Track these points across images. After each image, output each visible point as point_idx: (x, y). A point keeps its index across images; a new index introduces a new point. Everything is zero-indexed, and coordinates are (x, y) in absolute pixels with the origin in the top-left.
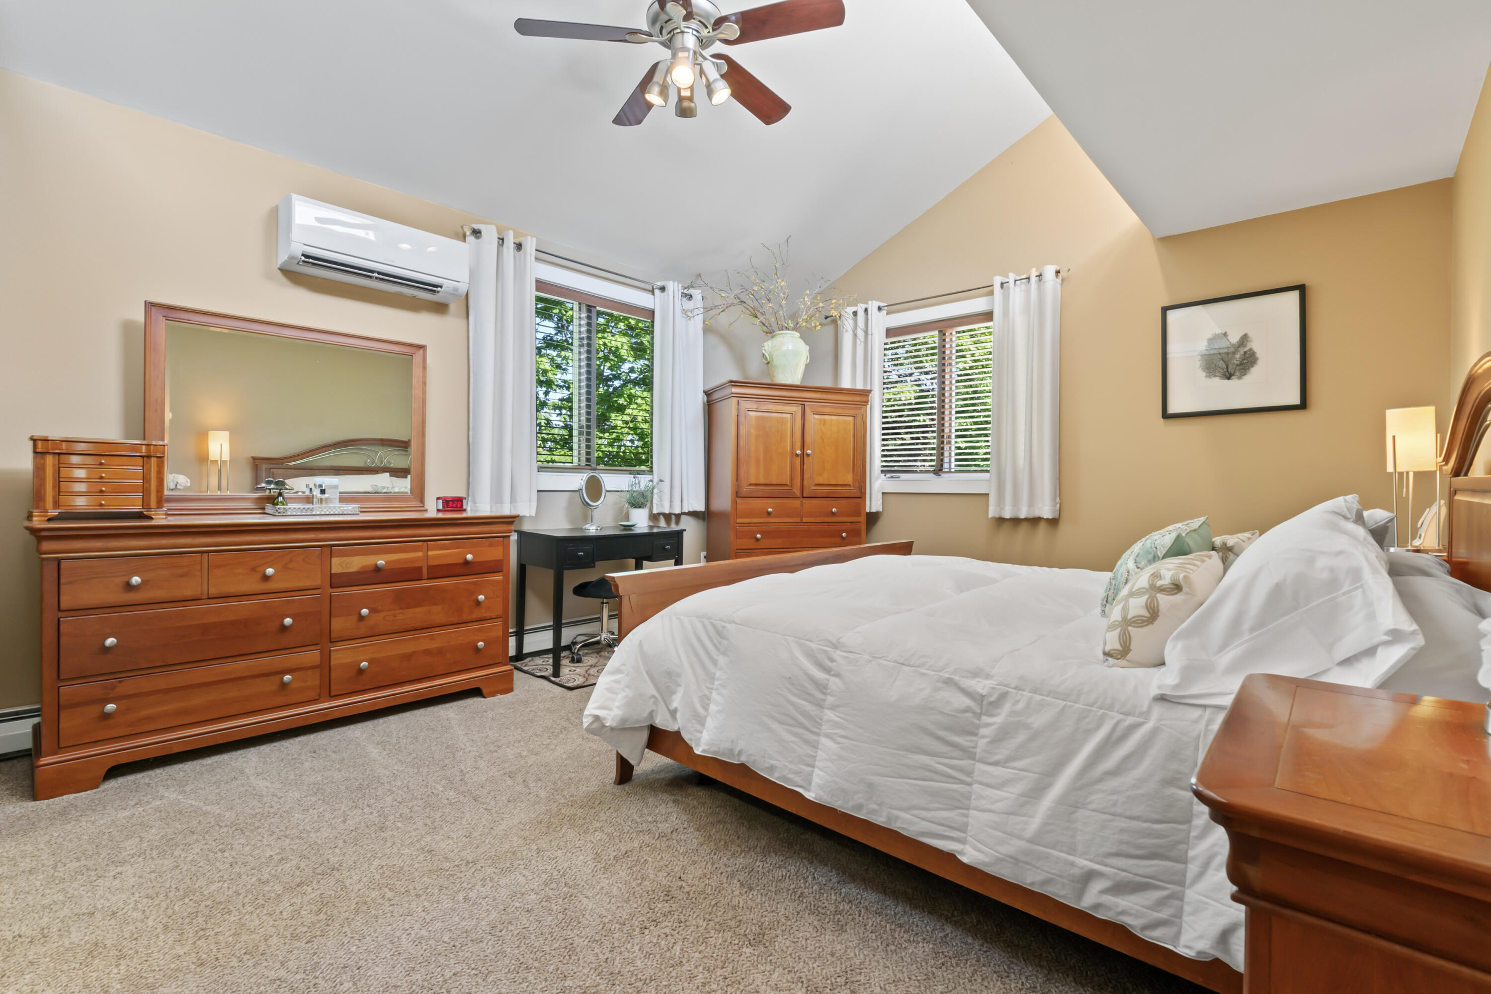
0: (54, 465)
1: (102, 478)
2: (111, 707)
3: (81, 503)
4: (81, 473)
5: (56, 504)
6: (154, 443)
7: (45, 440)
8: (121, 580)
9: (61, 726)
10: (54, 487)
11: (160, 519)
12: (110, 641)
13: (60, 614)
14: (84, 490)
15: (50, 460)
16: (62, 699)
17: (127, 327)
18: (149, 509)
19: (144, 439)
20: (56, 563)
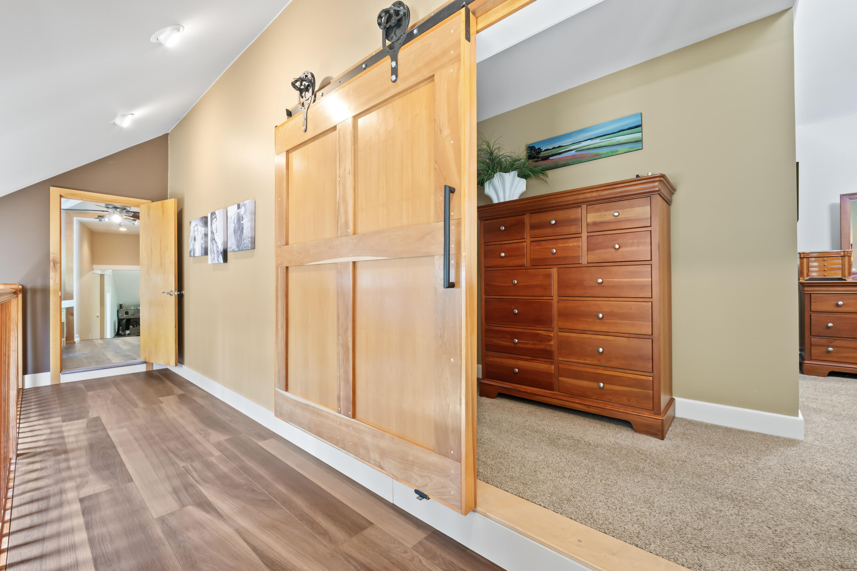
0: (807, 262)
1: (825, 265)
2: (830, 349)
3: (814, 275)
4: (816, 264)
5: (808, 275)
6: (847, 250)
7: (804, 253)
8: (834, 303)
9: (812, 351)
10: (807, 269)
11: (850, 280)
12: (830, 325)
13: (811, 313)
14: (817, 270)
15: (805, 260)
16: (812, 342)
17: (832, 207)
18: (845, 277)
19: (841, 249)
20: (810, 295)
